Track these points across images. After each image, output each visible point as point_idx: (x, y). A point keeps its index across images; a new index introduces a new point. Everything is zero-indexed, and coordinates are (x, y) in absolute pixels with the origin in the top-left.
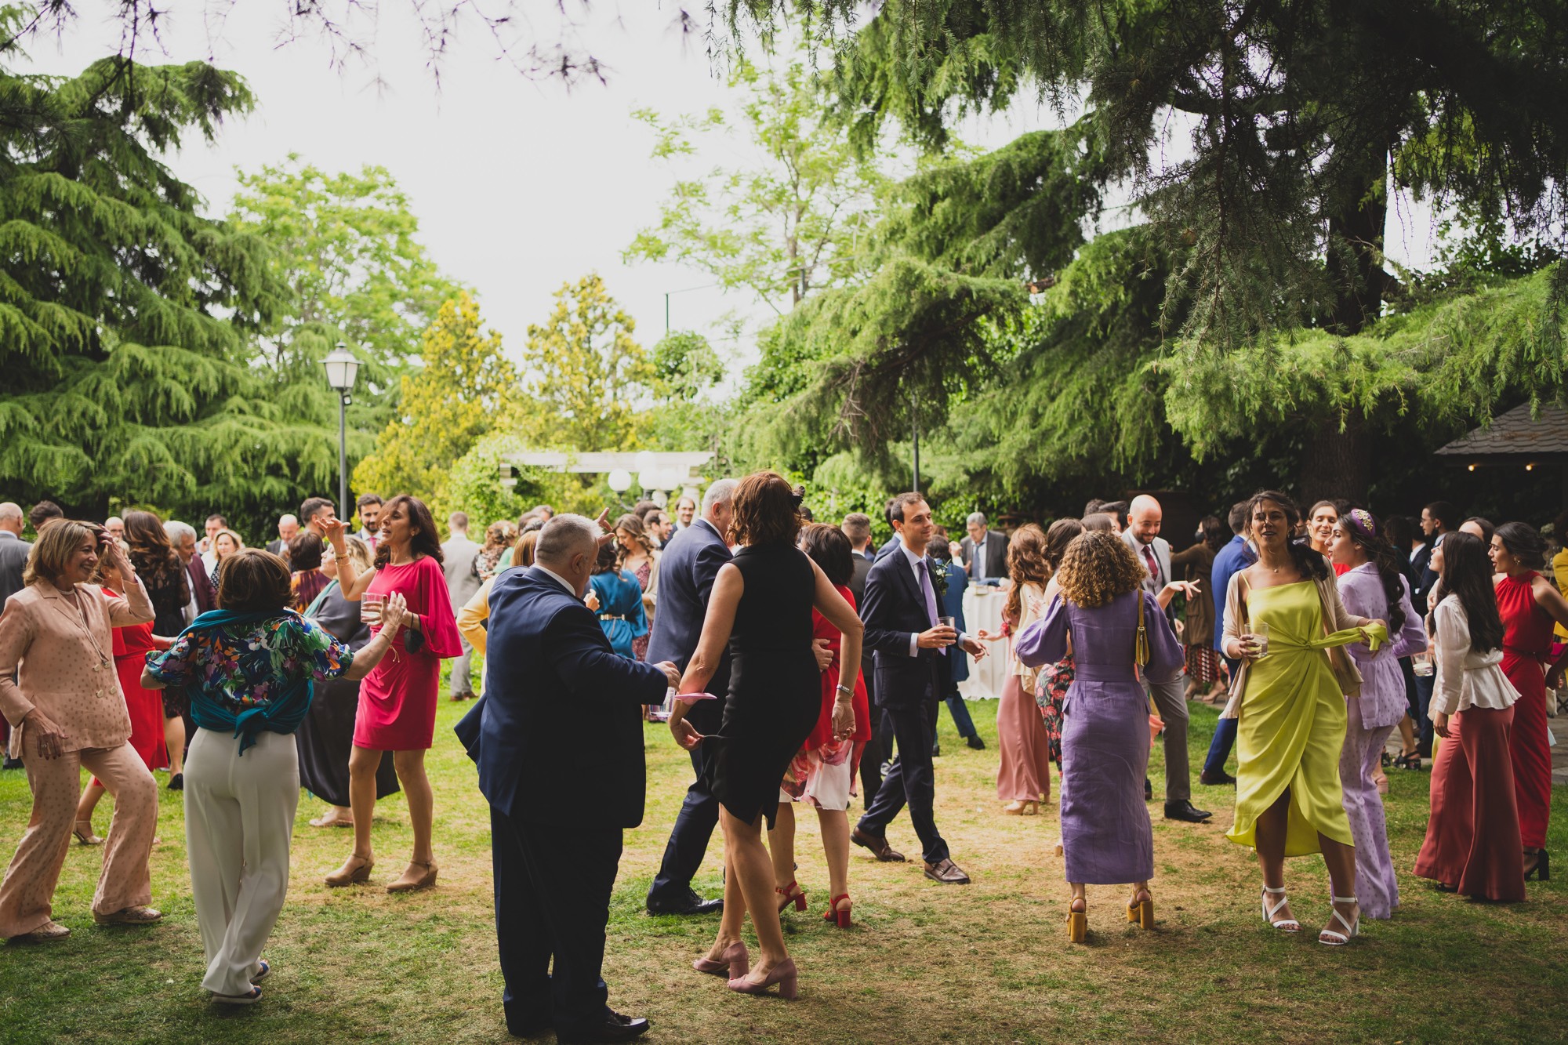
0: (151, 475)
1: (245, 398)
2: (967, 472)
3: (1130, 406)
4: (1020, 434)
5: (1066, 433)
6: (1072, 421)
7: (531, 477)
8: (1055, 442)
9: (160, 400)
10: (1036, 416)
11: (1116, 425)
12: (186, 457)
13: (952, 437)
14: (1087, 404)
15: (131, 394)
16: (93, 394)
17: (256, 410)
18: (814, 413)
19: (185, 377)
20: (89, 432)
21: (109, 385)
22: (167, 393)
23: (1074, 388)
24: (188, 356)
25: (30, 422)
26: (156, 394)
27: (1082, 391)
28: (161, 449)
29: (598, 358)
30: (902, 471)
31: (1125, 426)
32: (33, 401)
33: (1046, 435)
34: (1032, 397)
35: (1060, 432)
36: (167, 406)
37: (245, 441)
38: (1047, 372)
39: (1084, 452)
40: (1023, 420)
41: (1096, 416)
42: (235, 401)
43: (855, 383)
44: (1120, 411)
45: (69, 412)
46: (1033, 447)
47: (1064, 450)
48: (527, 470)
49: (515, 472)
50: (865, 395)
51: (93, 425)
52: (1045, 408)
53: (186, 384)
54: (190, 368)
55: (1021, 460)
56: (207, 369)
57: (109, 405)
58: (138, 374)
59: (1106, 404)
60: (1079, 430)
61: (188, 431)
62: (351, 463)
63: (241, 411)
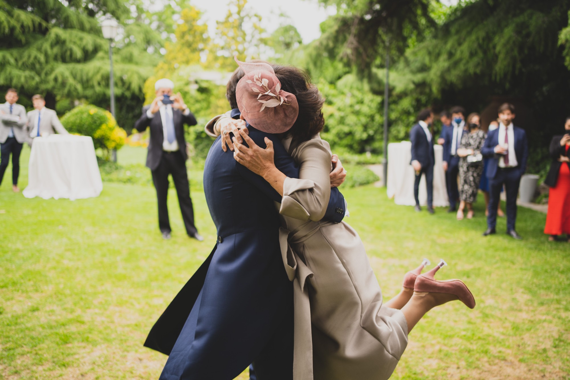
0: (63, 84)
1: (106, 52)
2: (414, 83)
3: (505, 45)
4: (443, 63)
5: (468, 62)
6: (472, 55)
7: (204, 85)
8: (462, 67)
9: (68, 53)
10: (451, 55)
11: (496, 56)
12: (78, 77)
13: (407, 63)
14: (480, 46)
15: (56, 50)
16: (39, 49)
17: (110, 58)
18: (331, 45)
19: (78, 42)
20: (38, 66)
21: (46, 46)
22: (71, 50)
23: (473, 37)
24: (81, 34)
25: (12, 61)
26: (66, 51)
27: (478, 39)
28: (67, 74)
29: (245, 34)
30: (379, 82)
31: (501, 56)
32: (15, 52)
33: (456, 64)
34: (449, 46)
35: (464, 61)
36: (71, 55)
37: (103, 72)
38: (458, 32)
39: (478, 71)
40: (444, 57)
41: (485, 52)
42: (100, 54)
43: (354, 30)
44: (498, 48)
45: (29, 57)
46: (448, 70)
47: (466, 71)
48: (202, 81)
49: (196, 82)
50: (361, 37)
51: (40, 63)
52: (456, 50)
53: (79, 46)
54: (81, 39)
55: (442, 77)
56: (89, 40)
57: (46, 55)
58: (59, 42)
59: (491, 45)
60: (476, 60)
61: (79, 67)
62: (145, 81)
63: (103, 58)
